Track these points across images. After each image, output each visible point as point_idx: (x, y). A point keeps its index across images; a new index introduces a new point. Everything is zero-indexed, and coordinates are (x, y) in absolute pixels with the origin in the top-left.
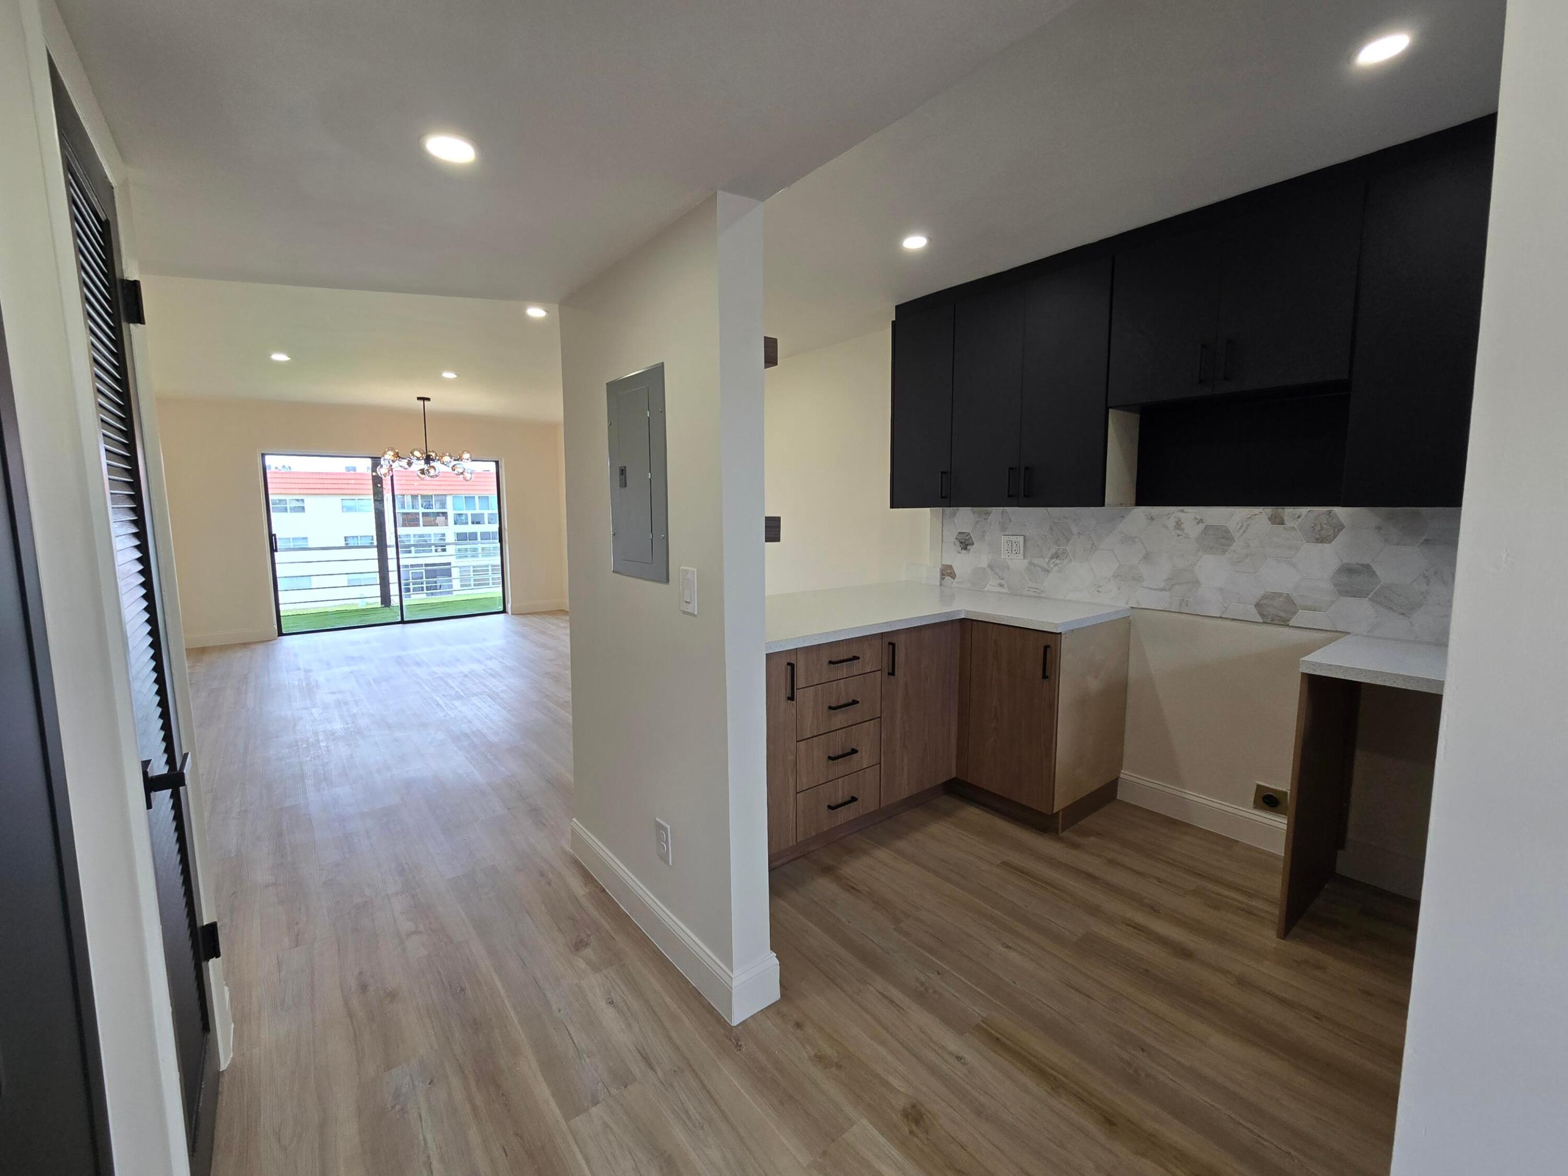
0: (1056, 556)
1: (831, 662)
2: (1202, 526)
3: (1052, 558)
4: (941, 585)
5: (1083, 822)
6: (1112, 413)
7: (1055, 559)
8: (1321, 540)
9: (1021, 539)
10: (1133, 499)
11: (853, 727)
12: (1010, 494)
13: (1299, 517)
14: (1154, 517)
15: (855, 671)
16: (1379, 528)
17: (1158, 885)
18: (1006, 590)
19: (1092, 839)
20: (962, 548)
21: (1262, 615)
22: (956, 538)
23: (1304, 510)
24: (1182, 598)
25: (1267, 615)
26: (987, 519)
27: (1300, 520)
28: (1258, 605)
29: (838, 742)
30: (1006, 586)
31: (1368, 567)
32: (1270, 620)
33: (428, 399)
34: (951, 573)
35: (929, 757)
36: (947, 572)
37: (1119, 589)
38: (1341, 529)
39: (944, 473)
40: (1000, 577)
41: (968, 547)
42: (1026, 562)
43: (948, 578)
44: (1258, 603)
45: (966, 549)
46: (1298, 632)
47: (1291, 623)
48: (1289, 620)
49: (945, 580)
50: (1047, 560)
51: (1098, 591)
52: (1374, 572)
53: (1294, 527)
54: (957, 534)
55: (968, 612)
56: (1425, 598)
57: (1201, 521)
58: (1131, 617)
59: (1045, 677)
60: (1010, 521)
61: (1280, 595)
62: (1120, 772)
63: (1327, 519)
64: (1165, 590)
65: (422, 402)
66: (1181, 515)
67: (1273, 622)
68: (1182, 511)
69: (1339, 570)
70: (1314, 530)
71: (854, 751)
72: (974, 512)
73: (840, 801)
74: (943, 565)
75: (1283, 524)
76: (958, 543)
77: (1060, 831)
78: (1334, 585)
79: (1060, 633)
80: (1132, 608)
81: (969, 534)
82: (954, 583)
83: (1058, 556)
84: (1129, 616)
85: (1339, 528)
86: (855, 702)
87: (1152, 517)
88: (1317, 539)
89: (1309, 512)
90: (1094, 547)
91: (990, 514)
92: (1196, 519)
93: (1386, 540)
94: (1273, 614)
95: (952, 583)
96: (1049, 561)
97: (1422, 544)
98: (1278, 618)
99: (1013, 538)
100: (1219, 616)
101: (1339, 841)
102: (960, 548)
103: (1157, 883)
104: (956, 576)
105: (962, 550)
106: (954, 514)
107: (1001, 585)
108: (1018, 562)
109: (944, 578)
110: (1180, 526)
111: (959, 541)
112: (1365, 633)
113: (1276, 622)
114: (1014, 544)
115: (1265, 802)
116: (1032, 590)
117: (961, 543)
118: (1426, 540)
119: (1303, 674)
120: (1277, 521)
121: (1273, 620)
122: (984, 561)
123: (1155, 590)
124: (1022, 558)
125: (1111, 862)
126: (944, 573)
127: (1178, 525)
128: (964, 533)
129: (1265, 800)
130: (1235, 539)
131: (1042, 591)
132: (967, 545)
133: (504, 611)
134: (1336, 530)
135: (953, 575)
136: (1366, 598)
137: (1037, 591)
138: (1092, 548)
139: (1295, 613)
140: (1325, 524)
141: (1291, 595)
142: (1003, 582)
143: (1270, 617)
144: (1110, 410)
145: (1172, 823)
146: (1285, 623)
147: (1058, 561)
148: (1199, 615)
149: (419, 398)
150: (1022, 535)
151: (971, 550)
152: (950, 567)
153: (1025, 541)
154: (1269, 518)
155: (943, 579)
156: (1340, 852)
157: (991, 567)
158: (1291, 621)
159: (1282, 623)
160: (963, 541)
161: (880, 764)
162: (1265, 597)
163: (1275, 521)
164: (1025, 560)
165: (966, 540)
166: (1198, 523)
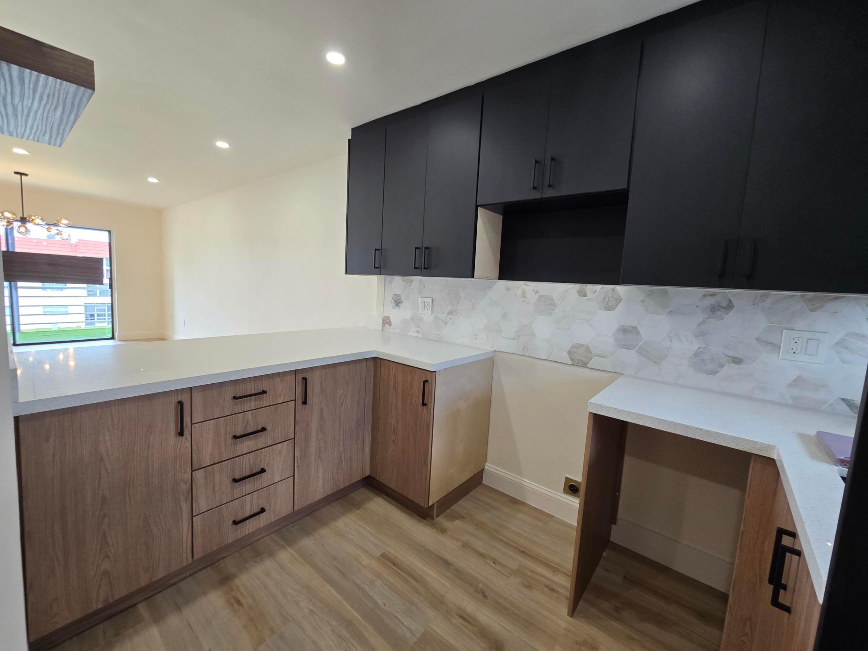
0: (451, 313)
1: (235, 398)
2: (538, 295)
3: (448, 314)
4: (382, 330)
5: (454, 507)
6: (481, 211)
7: (450, 315)
8: (609, 308)
9: (430, 300)
10: (497, 275)
11: (263, 450)
12: (416, 267)
13: (595, 292)
14: (509, 289)
15: (264, 403)
16: (643, 301)
17: (492, 567)
18: (420, 336)
19: (457, 522)
20: (396, 305)
21: (572, 359)
22: (392, 298)
23: (598, 287)
24: (524, 346)
25: (575, 359)
26: (411, 285)
27: (596, 293)
28: (569, 352)
29: (246, 465)
30: (421, 332)
31: (635, 328)
32: (576, 363)
33: (26, 175)
34: (389, 322)
35: (344, 464)
36: (386, 321)
37: (487, 337)
38: (620, 301)
39: (377, 250)
40: (417, 326)
41: (400, 304)
42: (433, 316)
43: (387, 326)
44: (569, 350)
45: (398, 306)
46: (593, 372)
47: (588, 366)
48: (587, 364)
49: (385, 327)
50: (445, 315)
51: (475, 338)
52: (639, 332)
53: (592, 299)
54: (393, 295)
55: (378, 352)
56: (669, 351)
57: (537, 292)
58: (494, 357)
59: (424, 404)
60: (424, 287)
61: (582, 345)
62: (485, 465)
63: (612, 294)
64: (515, 339)
65: (19, 176)
66: (525, 287)
67: (577, 365)
68: (526, 285)
69: (618, 329)
70: (604, 301)
71: (263, 471)
72: (403, 280)
73: (248, 514)
74: (384, 316)
75: (586, 296)
76: (393, 302)
77: (435, 517)
78: (615, 340)
79: (435, 372)
80: (495, 351)
81: (400, 296)
82: (390, 329)
83: (452, 313)
84: (493, 357)
85: (619, 300)
86: (264, 429)
87: (508, 288)
88: (606, 308)
89: (601, 288)
90: (473, 307)
91: (413, 281)
92: (534, 290)
93: (647, 310)
94: (578, 359)
95: (389, 329)
96: (447, 317)
97: (668, 313)
98: (581, 362)
99: (426, 300)
100: (546, 359)
101: (613, 519)
102: (395, 305)
103: (492, 564)
104: (392, 324)
105: (395, 306)
106: (391, 282)
107: (418, 332)
108: (428, 316)
109: (385, 325)
110: (525, 295)
111: (394, 300)
112: (632, 375)
113: (580, 364)
114: (426, 304)
115: (570, 489)
116: (436, 335)
117: (395, 301)
118: (670, 311)
119: (590, 413)
120: (583, 294)
121: (578, 363)
122: (408, 315)
123: (509, 339)
124: (431, 313)
125: (465, 546)
126: (385, 322)
127: (524, 294)
128: (397, 295)
129: (570, 488)
130: (557, 305)
131: (442, 337)
132: (399, 303)
133: (113, 338)
134: (618, 301)
135: (390, 324)
136: (634, 350)
137: (439, 336)
138: (472, 308)
139: (591, 359)
140: (611, 297)
141: (589, 346)
142: (419, 329)
143: (576, 361)
144: (479, 208)
145: (514, 502)
146: (584, 365)
147: (452, 317)
148: (534, 358)
149: (16, 173)
150: (431, 298)
151: (401, 306)
152: (388, 318)
153: (433, 301)
154: (577, 292)
155: (383, 326)
156: (613, 526)
157: (412, 318)
158: (589, 364)
159: (583, 365)
160: (396, 300)
161: (294, 476)
162: (573, 347)
163: (581, 294)
164: (432, 315)
165: (398, 299)
166: (535, 294)
